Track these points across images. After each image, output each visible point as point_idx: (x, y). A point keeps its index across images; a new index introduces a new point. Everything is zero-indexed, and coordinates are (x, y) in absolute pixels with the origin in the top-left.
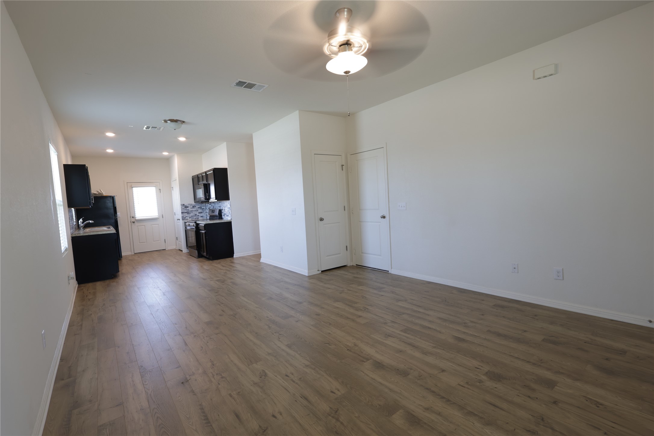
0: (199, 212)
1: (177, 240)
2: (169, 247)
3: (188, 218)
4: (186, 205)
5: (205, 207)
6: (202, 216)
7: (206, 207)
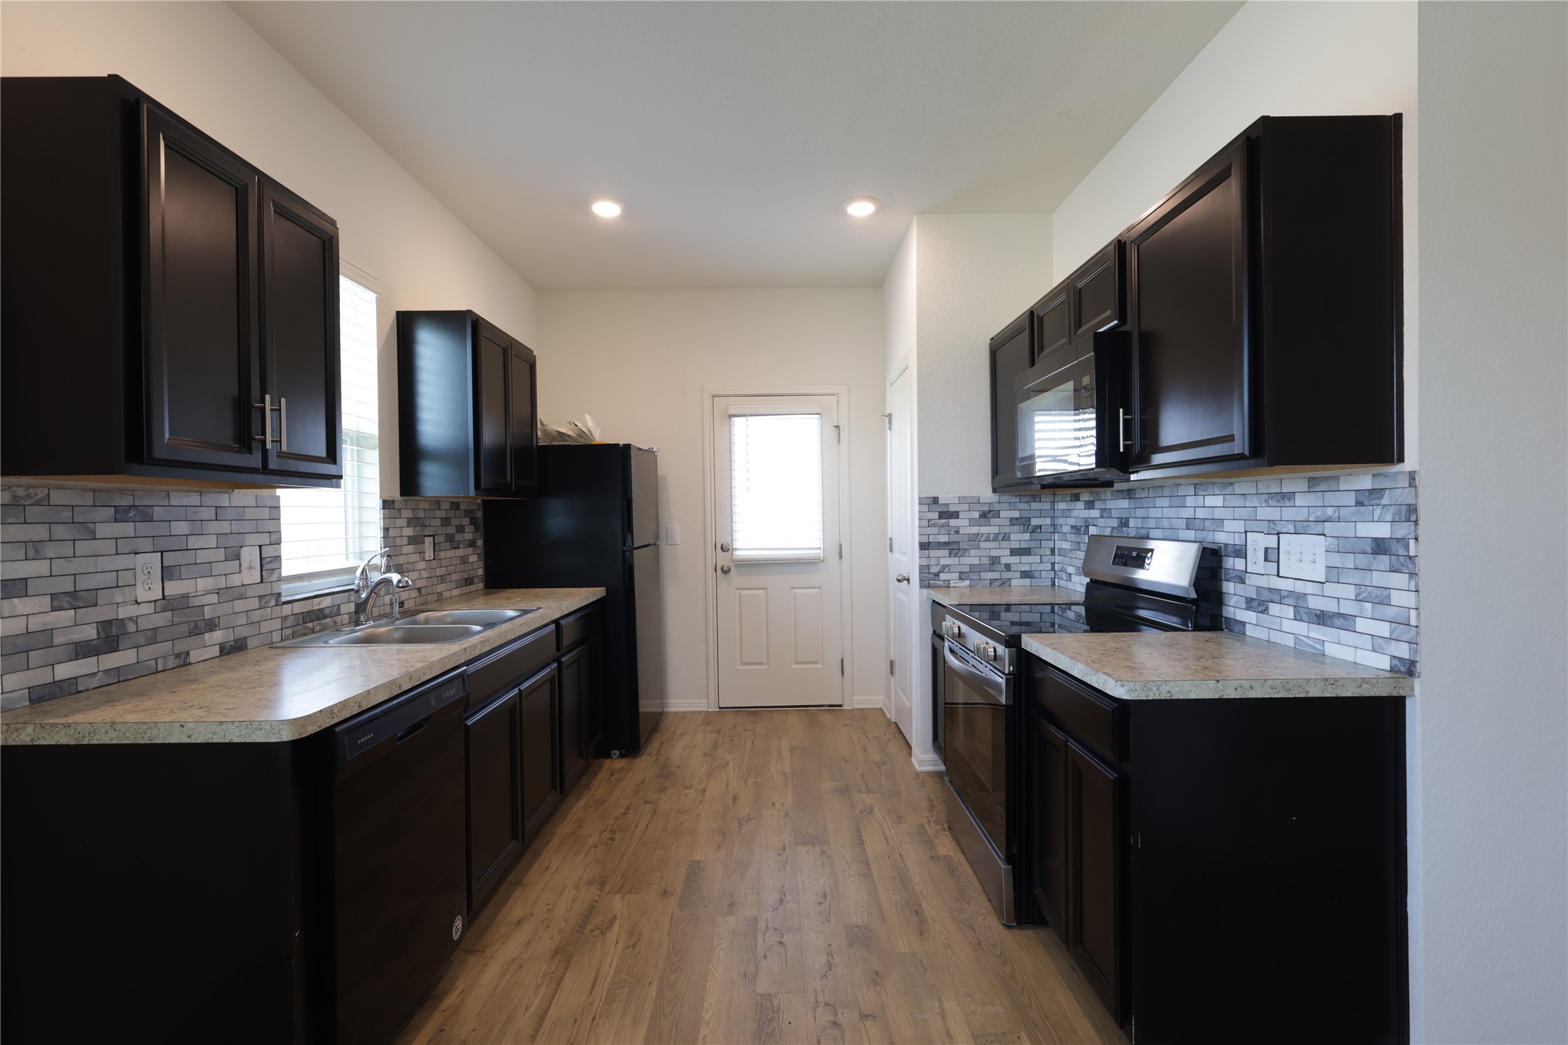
0: (1015, 545)
1: (892, 673)
2: (855, 698)
3: (952, 577)
4: (947, 505)
5: (1048, 521)
6: (1027, 568)
7: (1053, 517)
